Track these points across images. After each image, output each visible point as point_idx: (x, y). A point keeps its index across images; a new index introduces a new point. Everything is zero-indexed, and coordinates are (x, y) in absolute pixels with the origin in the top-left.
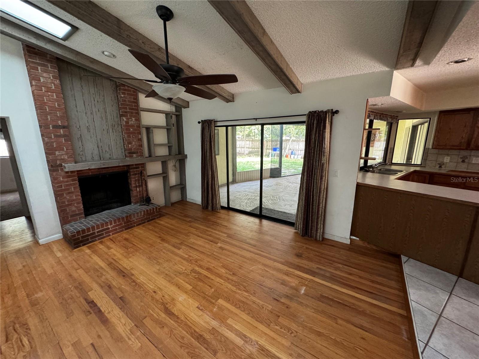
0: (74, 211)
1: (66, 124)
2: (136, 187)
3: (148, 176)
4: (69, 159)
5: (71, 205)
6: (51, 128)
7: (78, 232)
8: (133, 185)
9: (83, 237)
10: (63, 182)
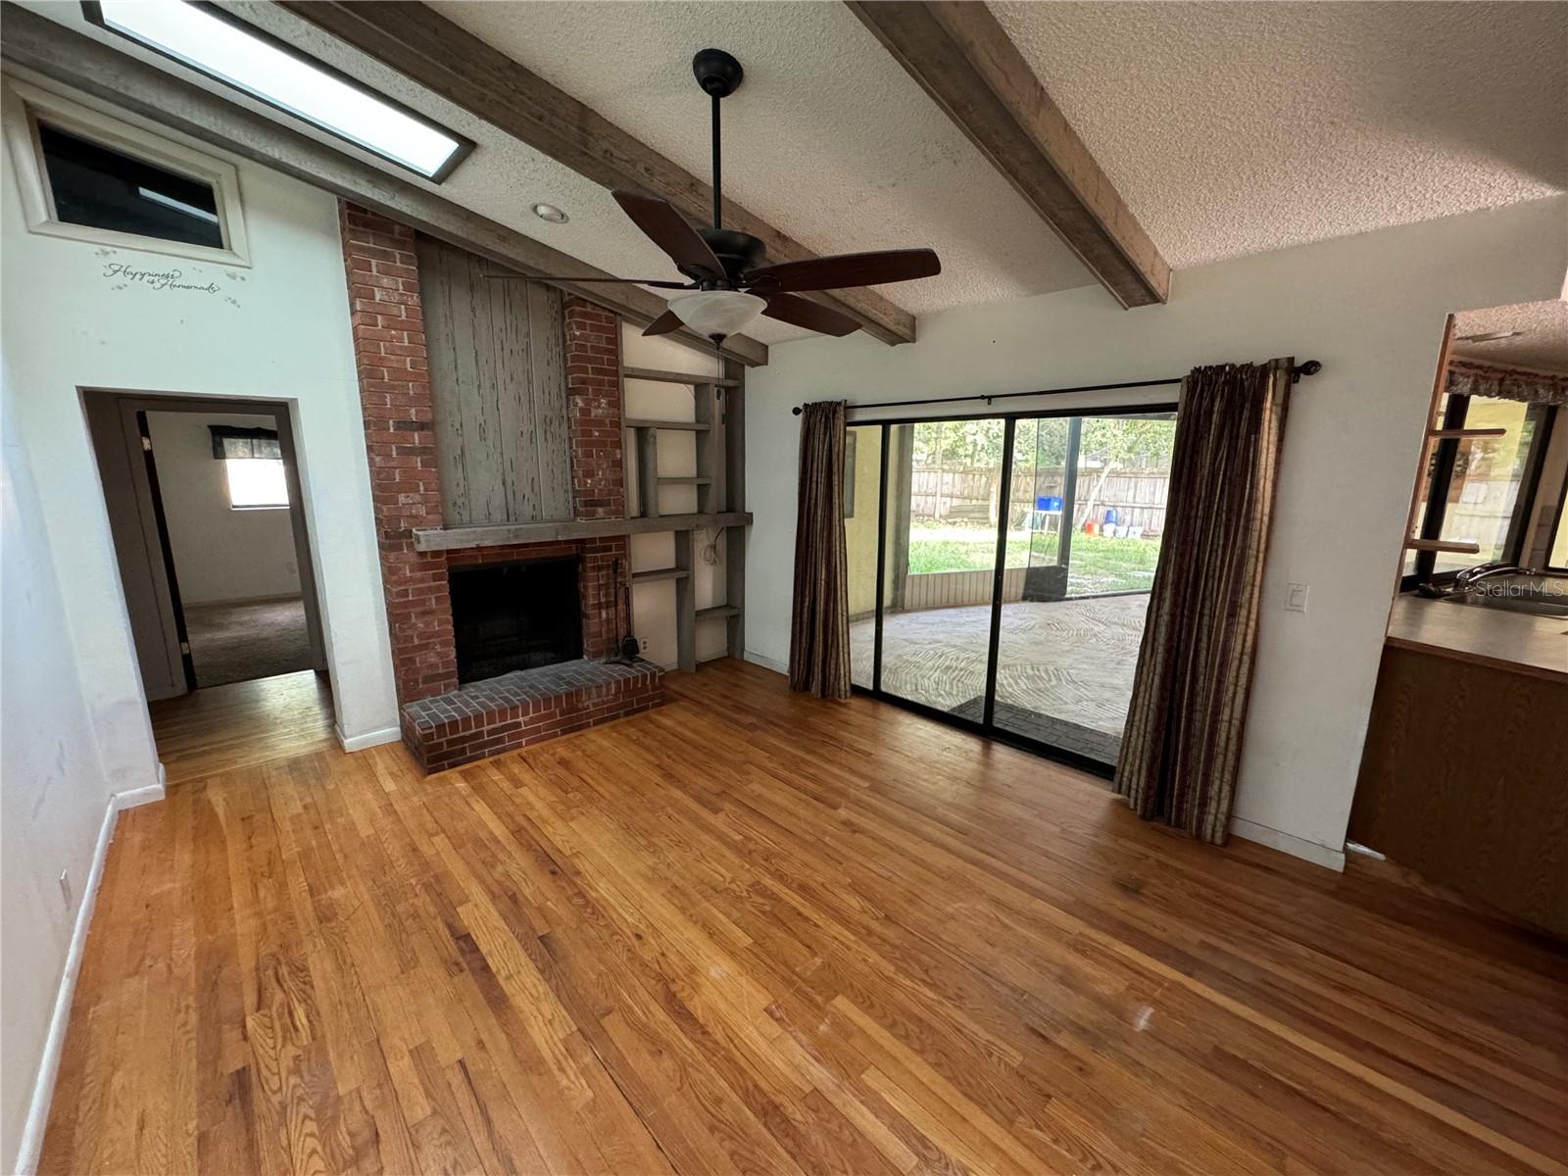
0: (432, 666)
1: (428, 417)
2: (599, 606)
3: (635, 575)
4: (430, 517)
5: (425, 647)
6: (392, 430)
7: (441, 727)
8: (592, 601)
9: (450, 742)
10: (411, 580)
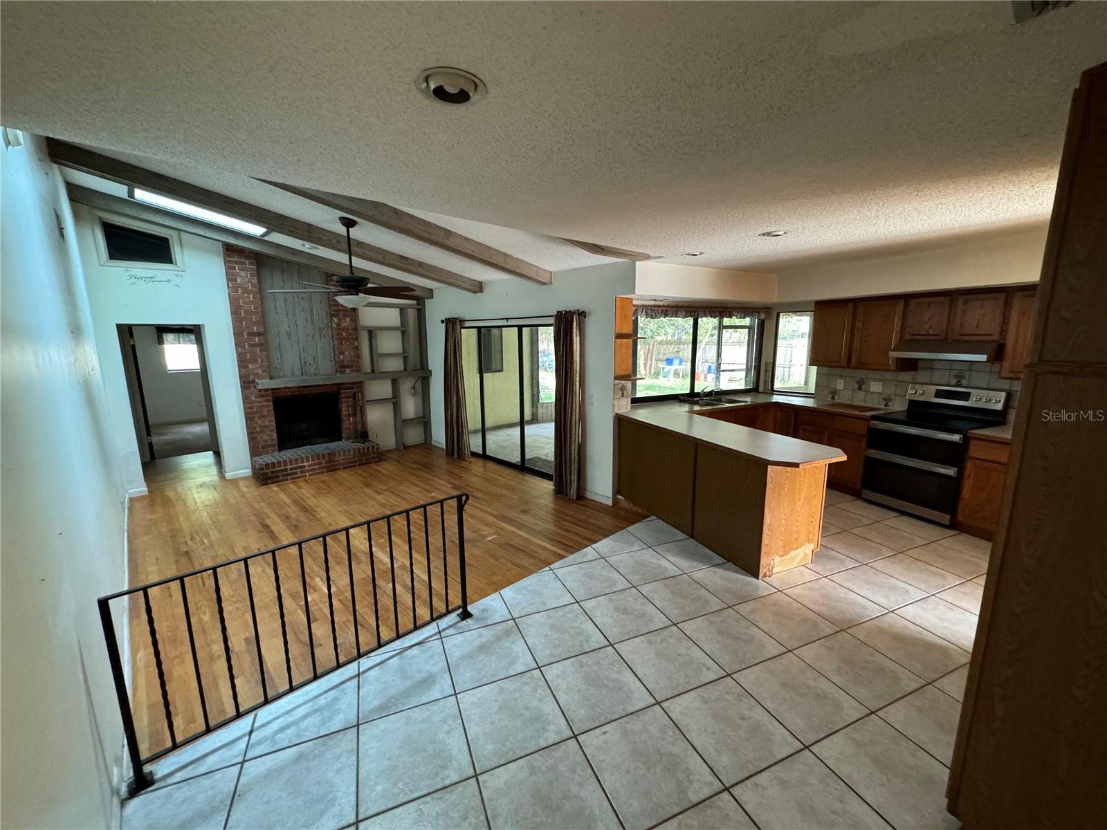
0: (265, 441)
1: (262, 330)
2: (349, 415)
3: (367, 401)
4: (264, 374)
5: (262, 432)
6: (245, 336)
8: (344, 413)
10: (255, 402)
